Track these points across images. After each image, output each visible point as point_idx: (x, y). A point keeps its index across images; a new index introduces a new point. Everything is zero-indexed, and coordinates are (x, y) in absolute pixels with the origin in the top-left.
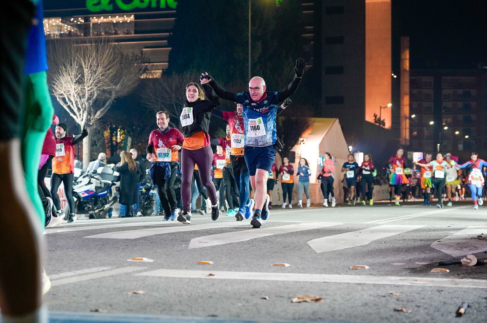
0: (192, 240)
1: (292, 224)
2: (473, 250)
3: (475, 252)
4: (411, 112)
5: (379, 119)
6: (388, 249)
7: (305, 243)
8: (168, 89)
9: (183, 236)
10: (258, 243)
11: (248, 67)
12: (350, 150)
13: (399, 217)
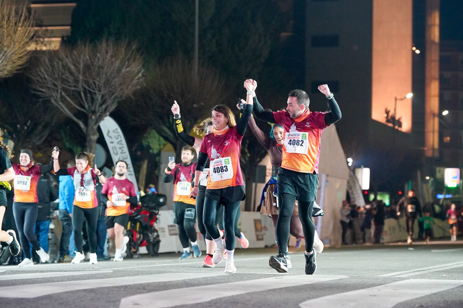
0: (123, 301)
1: (270, 277)
4: (442, 107)
5: (393, 118)
7: (296, 306)
8: (72, 67)
9: (108, 294)
11: (193, 35)
12: (350, 164)
13: (428, 268)
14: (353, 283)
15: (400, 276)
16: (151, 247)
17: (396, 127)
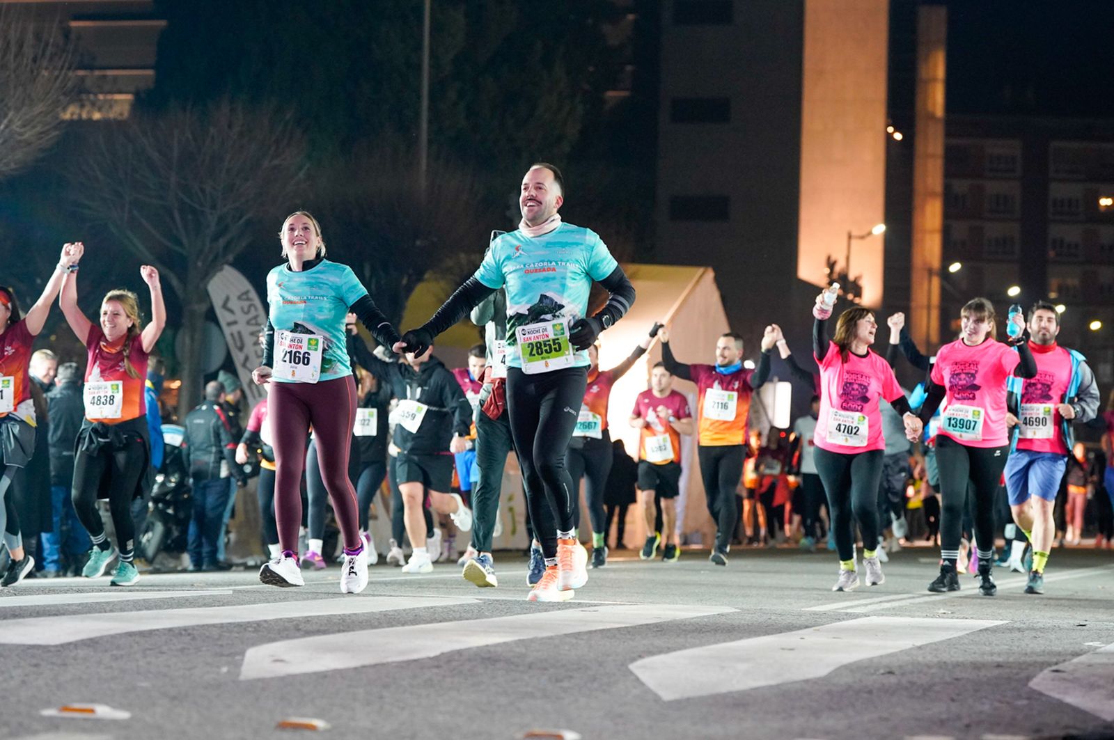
0: (251, 653)
4: (948, 255)
5: (844, 274)
7: (624, 668)
9: (219, 639)
10: (468, 666)
11: (418, 91)
13: (911, 595)
14: (746, 623)
15: (849, 611)
17: (851, 297)
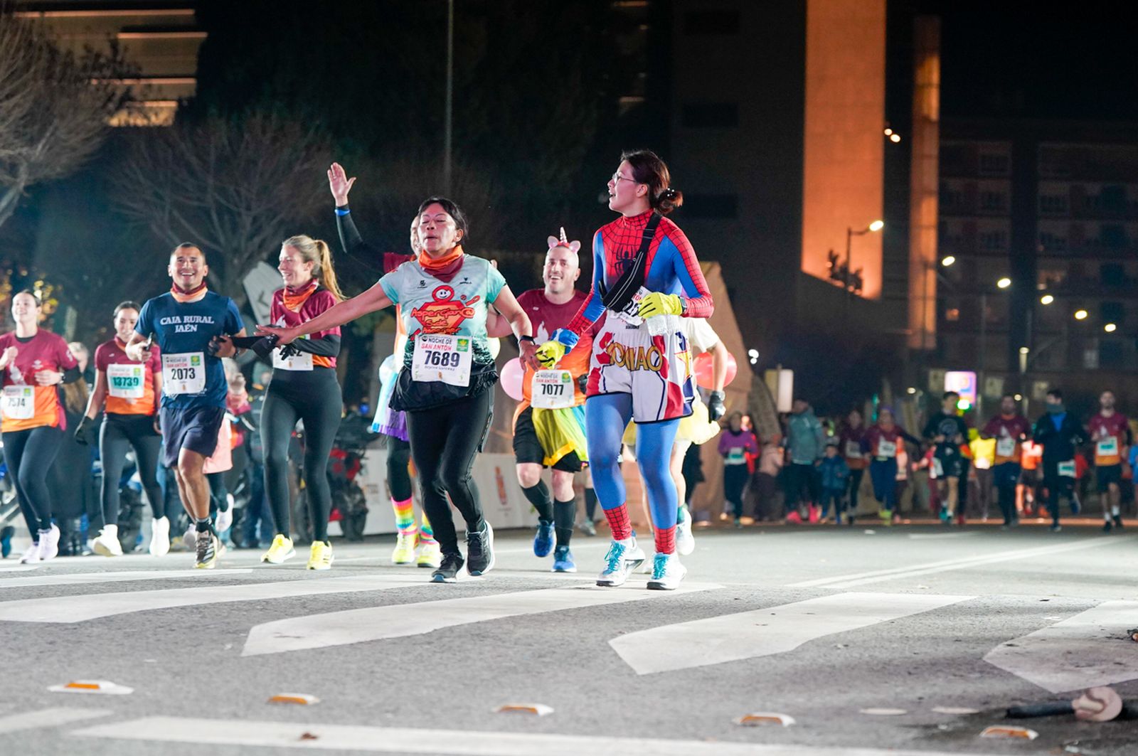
0: (256, 630)
2: (1113, 672)
3: (1117, 679)
6: (856, 665)
7: (604, 644)
8: (194, 161)
9: (227, 617)
10: (457, 642)
12: (754, 361)
13: (894, 571)
15: (830, 587)
16: (349, 522)
17: (851, 289)
